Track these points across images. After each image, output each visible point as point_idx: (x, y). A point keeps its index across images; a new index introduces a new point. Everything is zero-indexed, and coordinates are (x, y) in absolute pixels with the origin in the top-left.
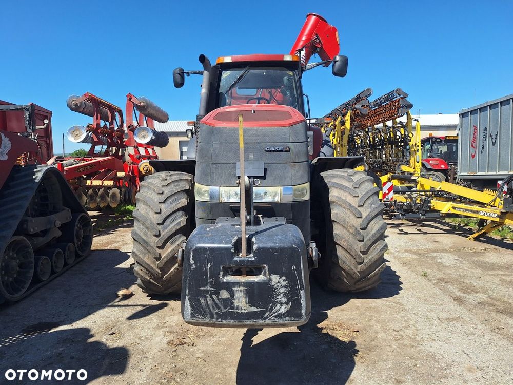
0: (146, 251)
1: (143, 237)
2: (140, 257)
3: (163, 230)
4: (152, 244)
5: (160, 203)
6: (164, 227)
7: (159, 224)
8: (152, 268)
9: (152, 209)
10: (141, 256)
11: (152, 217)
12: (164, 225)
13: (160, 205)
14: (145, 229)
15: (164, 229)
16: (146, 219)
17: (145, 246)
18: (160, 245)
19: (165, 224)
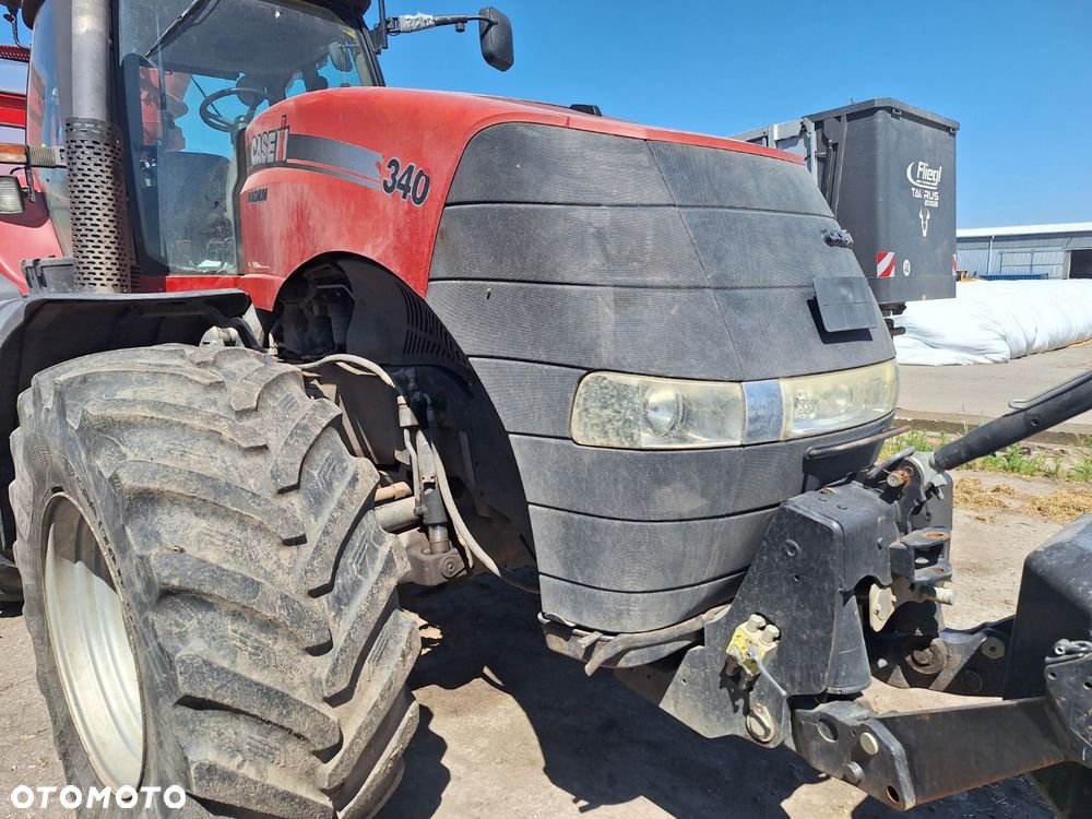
0: (273, 739)
1: (255, 676)
2: (247, 780)
3: (339, 613)
4: (301, 695)
5: (283, 491)
6: (338, 600)
7: (315, 593)
8: (304, 803)
9: (260, 528)
10: (249, 771)
11: (269, 566)
12: (335, 590)
13: (284, 502)
14: (254, 635)
15: (340, 604)
16: (252, 586)
17: (273, 716)
18: (342, 685)
19: (339, 581)
